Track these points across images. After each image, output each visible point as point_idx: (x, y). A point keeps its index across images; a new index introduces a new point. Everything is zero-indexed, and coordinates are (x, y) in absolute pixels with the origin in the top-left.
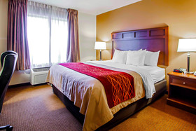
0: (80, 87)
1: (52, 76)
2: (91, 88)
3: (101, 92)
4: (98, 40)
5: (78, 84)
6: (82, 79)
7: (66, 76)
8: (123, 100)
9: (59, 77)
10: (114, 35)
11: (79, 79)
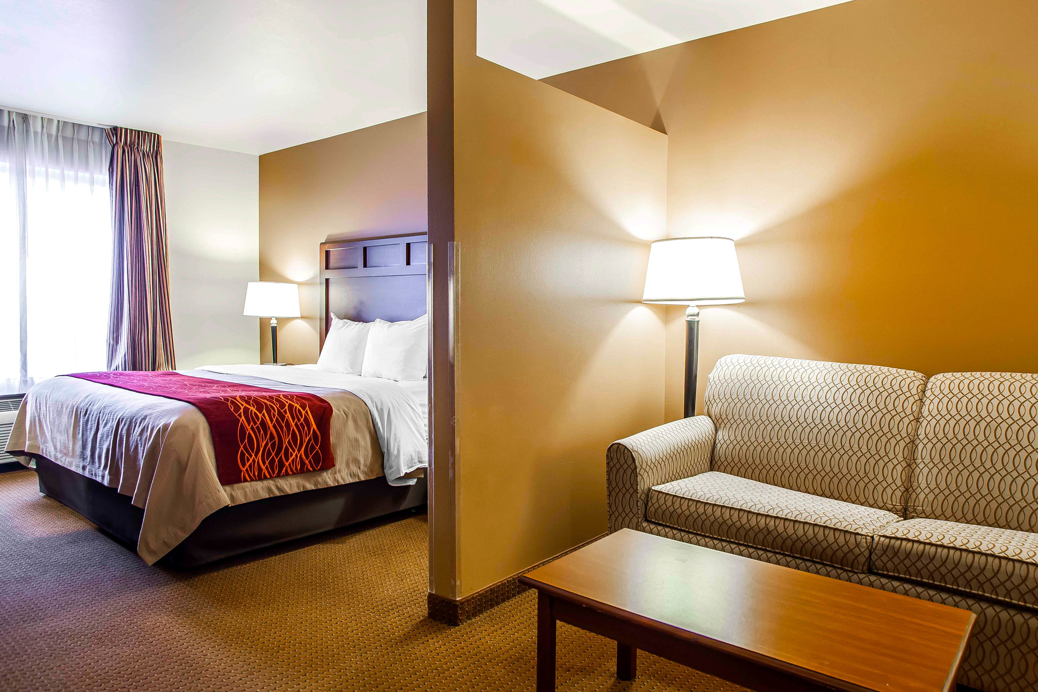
0: (138, 430)
1: (38, 422)
2: (166, 427)
3: (194, 436)
4: (266, 272)
5: (131, 423)
6: (143, 408)
7: (95, 409)
8: (279, 471)
9: (66, 420)
10: (334, 251)
11: (134, 410)
